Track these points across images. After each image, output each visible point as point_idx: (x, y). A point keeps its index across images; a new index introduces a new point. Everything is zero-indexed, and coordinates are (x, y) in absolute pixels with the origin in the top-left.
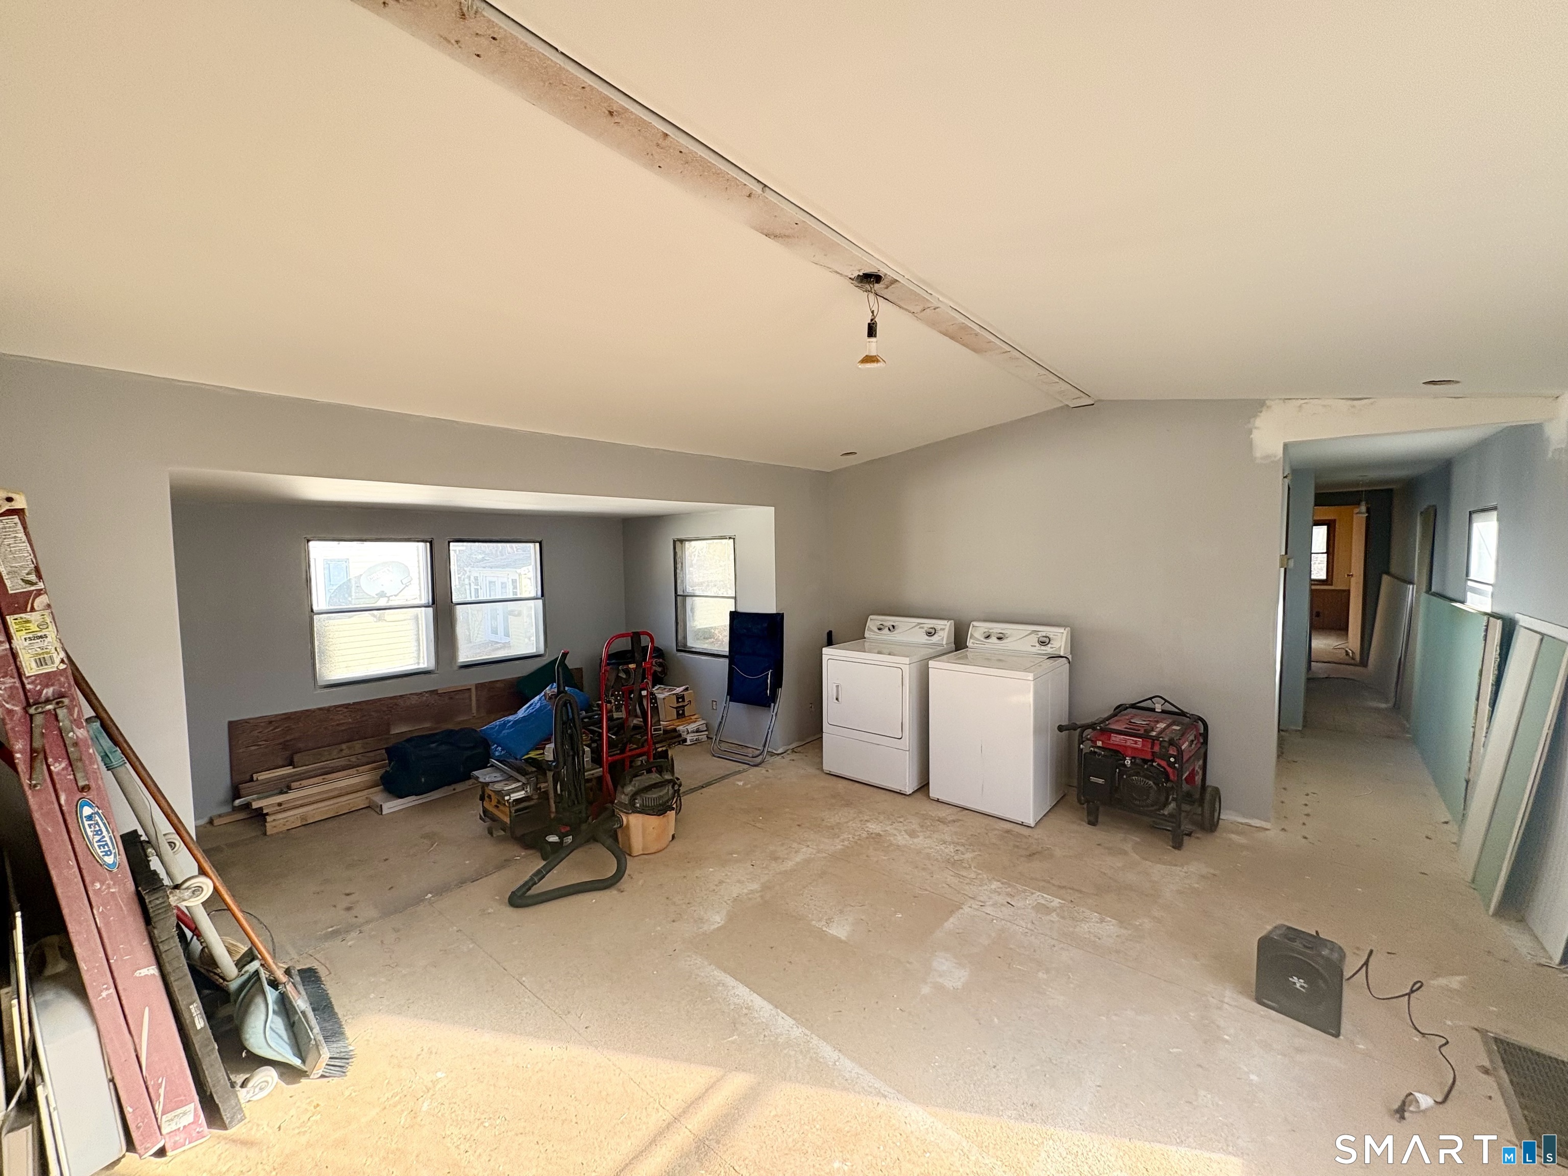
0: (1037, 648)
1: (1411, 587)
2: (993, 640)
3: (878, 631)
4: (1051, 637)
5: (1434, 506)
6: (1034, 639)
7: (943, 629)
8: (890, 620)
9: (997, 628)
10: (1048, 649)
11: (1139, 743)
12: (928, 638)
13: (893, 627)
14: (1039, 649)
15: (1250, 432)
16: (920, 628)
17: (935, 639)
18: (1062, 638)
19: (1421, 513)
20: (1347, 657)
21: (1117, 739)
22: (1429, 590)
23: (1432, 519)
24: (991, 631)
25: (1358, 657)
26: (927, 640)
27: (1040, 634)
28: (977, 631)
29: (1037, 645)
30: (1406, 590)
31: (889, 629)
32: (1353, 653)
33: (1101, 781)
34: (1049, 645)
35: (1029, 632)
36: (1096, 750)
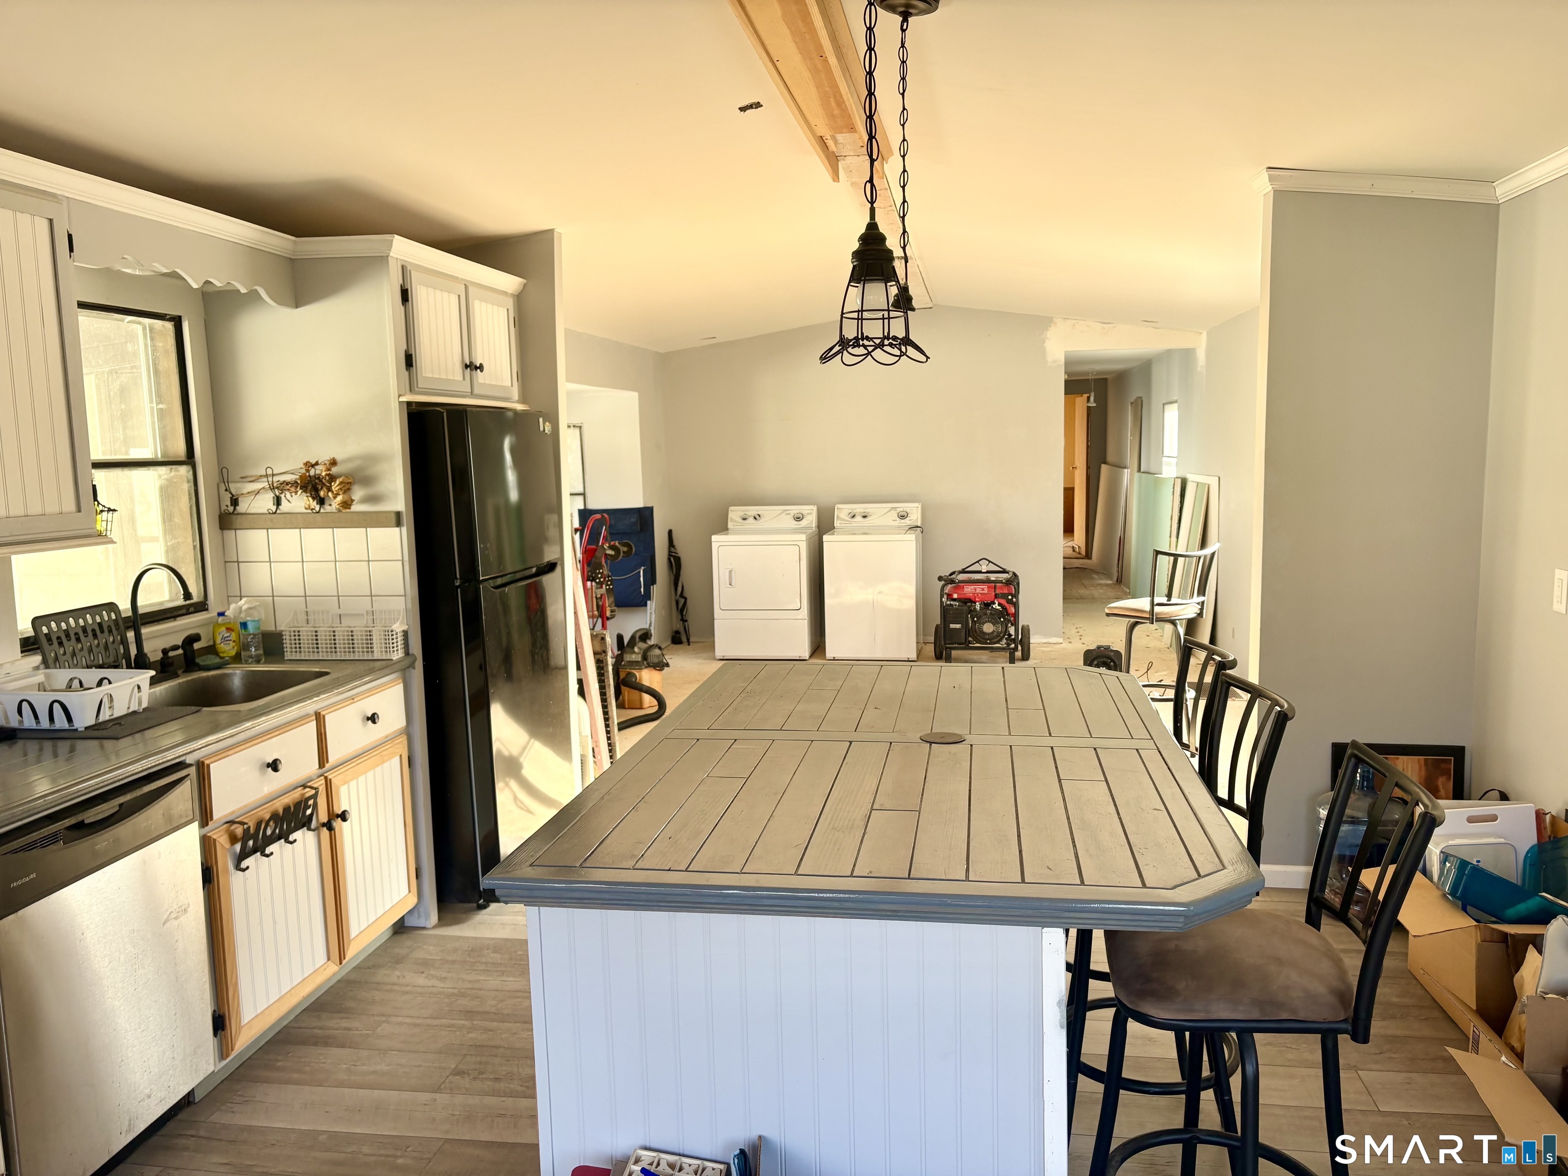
0: (898, 522)
1: (1126, 470)
2: (859, 518)
3: (742, 521)
4: (908, 511)
5: (1141, 398)
6: (894, 515)
7: (811, 514)
8: (753, 510)
9: (859, 508)
10: (907, 522)
11: (985, 589)
12: (797, 523)
13: (759, 515)
14: (899, 522)
15: (1044, 342)
16: (787, 514)
17: (804, 523)
18: (918, 512)
19: (1132, 403)
20: (1074, 553)
21: (969, 590)
22: (1139, 470)
23: (1140, 408)
24: (855, 511)
25: (1083, 552)
26: (796, 525)
27: (899, 510)
28: (842, 512)
29: (898, 519)
30: (1122, 474)
31: (755, 518)
32: (1079, 547)
33: (958, 626)
34: (908, 518)
35: (888, 509)
36: (952, 603)
